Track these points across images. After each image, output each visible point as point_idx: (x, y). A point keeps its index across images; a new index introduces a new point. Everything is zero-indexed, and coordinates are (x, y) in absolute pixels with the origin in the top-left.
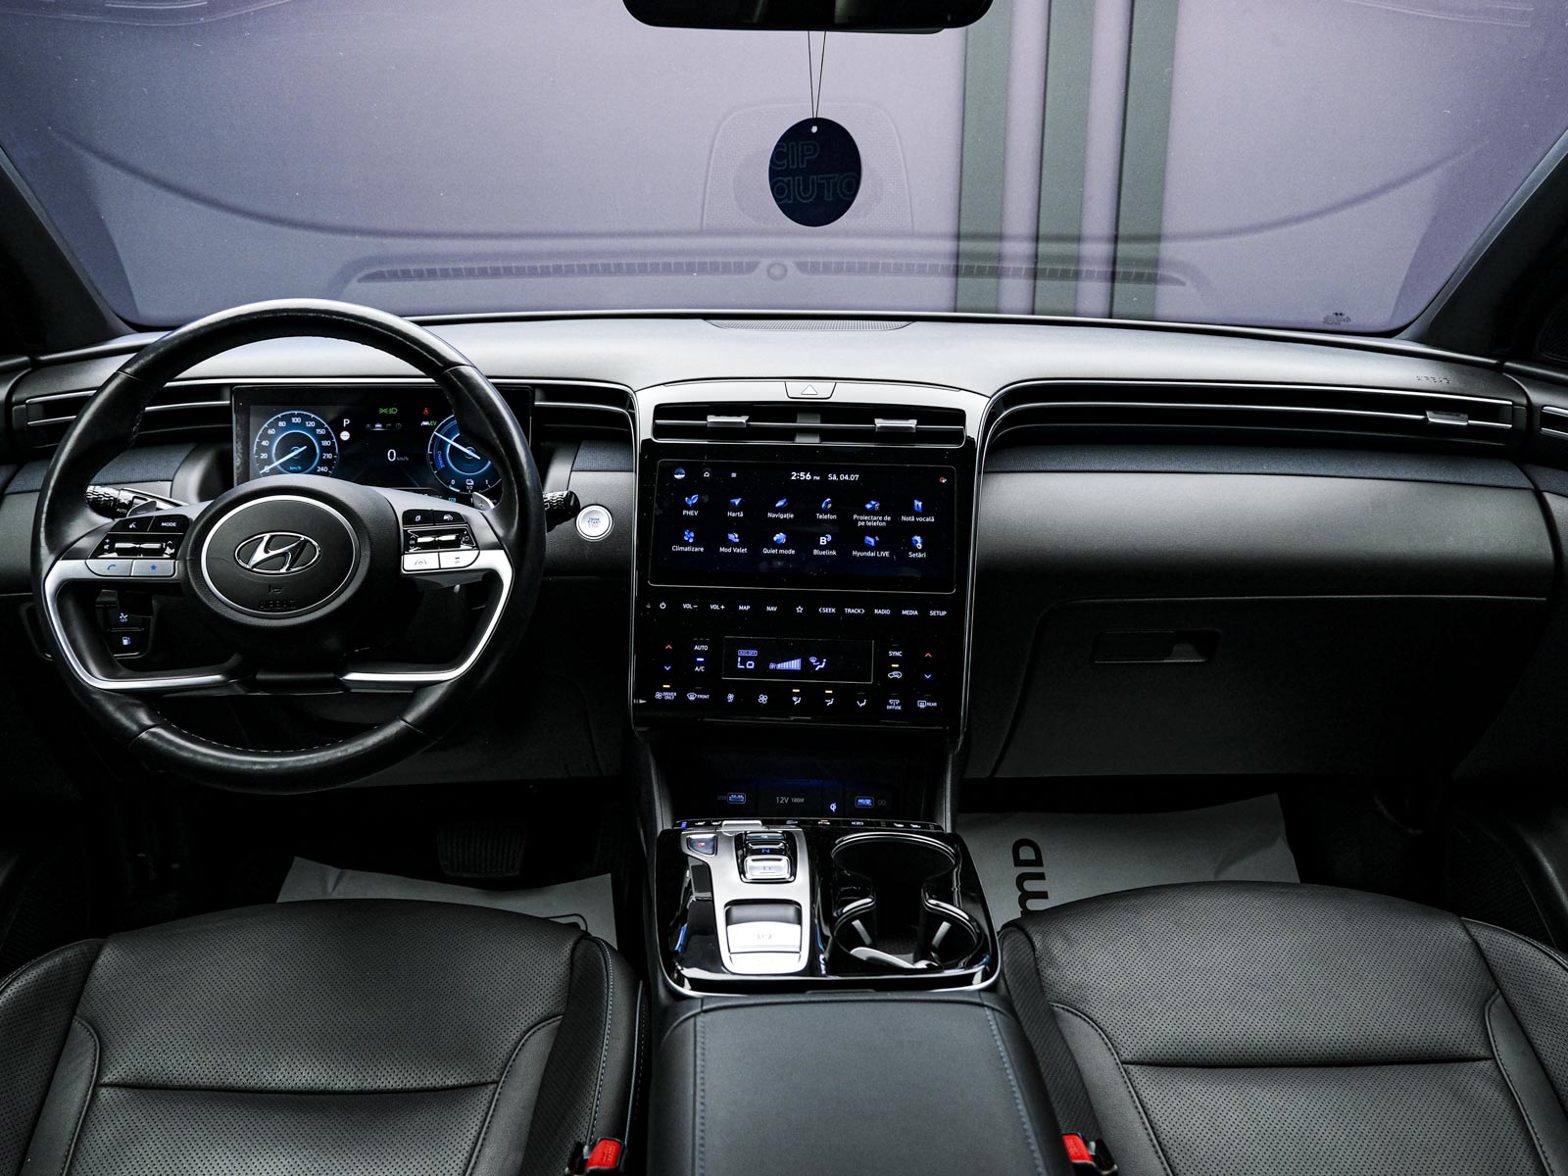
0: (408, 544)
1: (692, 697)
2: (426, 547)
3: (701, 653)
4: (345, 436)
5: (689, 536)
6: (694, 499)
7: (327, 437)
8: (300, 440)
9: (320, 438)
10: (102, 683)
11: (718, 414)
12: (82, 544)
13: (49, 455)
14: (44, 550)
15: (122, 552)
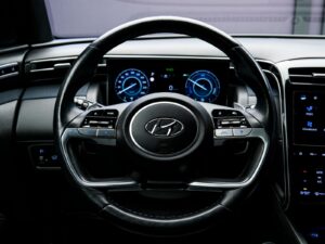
0: (217, 124)
1: (317, 194)
2: (225, 126)
3: (320, 175)
4: (152, 79)
5: (310, 124)
6: (311, 108)
7: (145, 80)
8: (133, 81)
9: (142, 80)
10: (86, 183)
11: (317, 72)
12: (75, 121)
13: (60, 82)
14: (59, 124)
15: (92, 125)
